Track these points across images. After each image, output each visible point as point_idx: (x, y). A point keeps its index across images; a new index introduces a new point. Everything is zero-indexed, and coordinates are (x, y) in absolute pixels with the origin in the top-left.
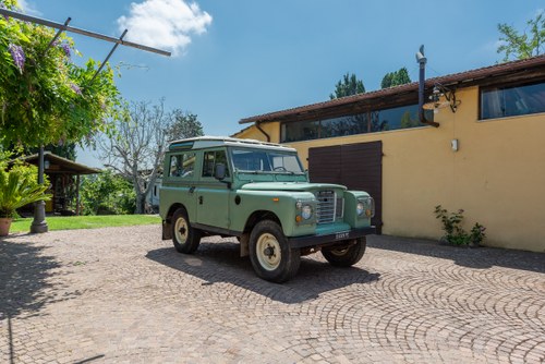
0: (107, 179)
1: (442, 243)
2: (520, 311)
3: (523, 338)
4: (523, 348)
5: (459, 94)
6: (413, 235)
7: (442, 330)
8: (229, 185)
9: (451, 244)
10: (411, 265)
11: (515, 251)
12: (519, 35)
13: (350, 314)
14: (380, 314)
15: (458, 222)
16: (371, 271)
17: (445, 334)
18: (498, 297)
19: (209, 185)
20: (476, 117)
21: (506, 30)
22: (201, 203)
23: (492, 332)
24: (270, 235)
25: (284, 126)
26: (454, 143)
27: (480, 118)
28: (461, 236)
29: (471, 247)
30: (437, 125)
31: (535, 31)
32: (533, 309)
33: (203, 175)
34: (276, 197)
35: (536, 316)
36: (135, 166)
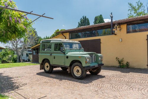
0: (6, 51)
1: (118, 67)
2: (141, 82)
3: (143, 87)
4: (144, 89)
5: (122, 26)
6: (110, 66)
7: (125, 87)
8: (64, 53)
9: (121, 68)
10: (113, 73)
11: (137, 69)
12: (134, 6)
13: (103, 85)
14: (110, 85)
15: (122, 61)
16: (103, 75)
17: (126, 88)
18: (136, 80)
19: (57, 53)
20: (126, 32)
21: (131, 5)
22: (54, 58)
23: (137, 87)
24: (77, 67)
25: (70, 34)
26: (121, 39)
27: (127, 33)
28: (123, 65)
29: (126, 68)
30: (116, 35)
31: (138, 5)
32: (144, 82)
33: (55, 50)
34: (80, 56)
35: (145, 83)
36: (17, 46)
